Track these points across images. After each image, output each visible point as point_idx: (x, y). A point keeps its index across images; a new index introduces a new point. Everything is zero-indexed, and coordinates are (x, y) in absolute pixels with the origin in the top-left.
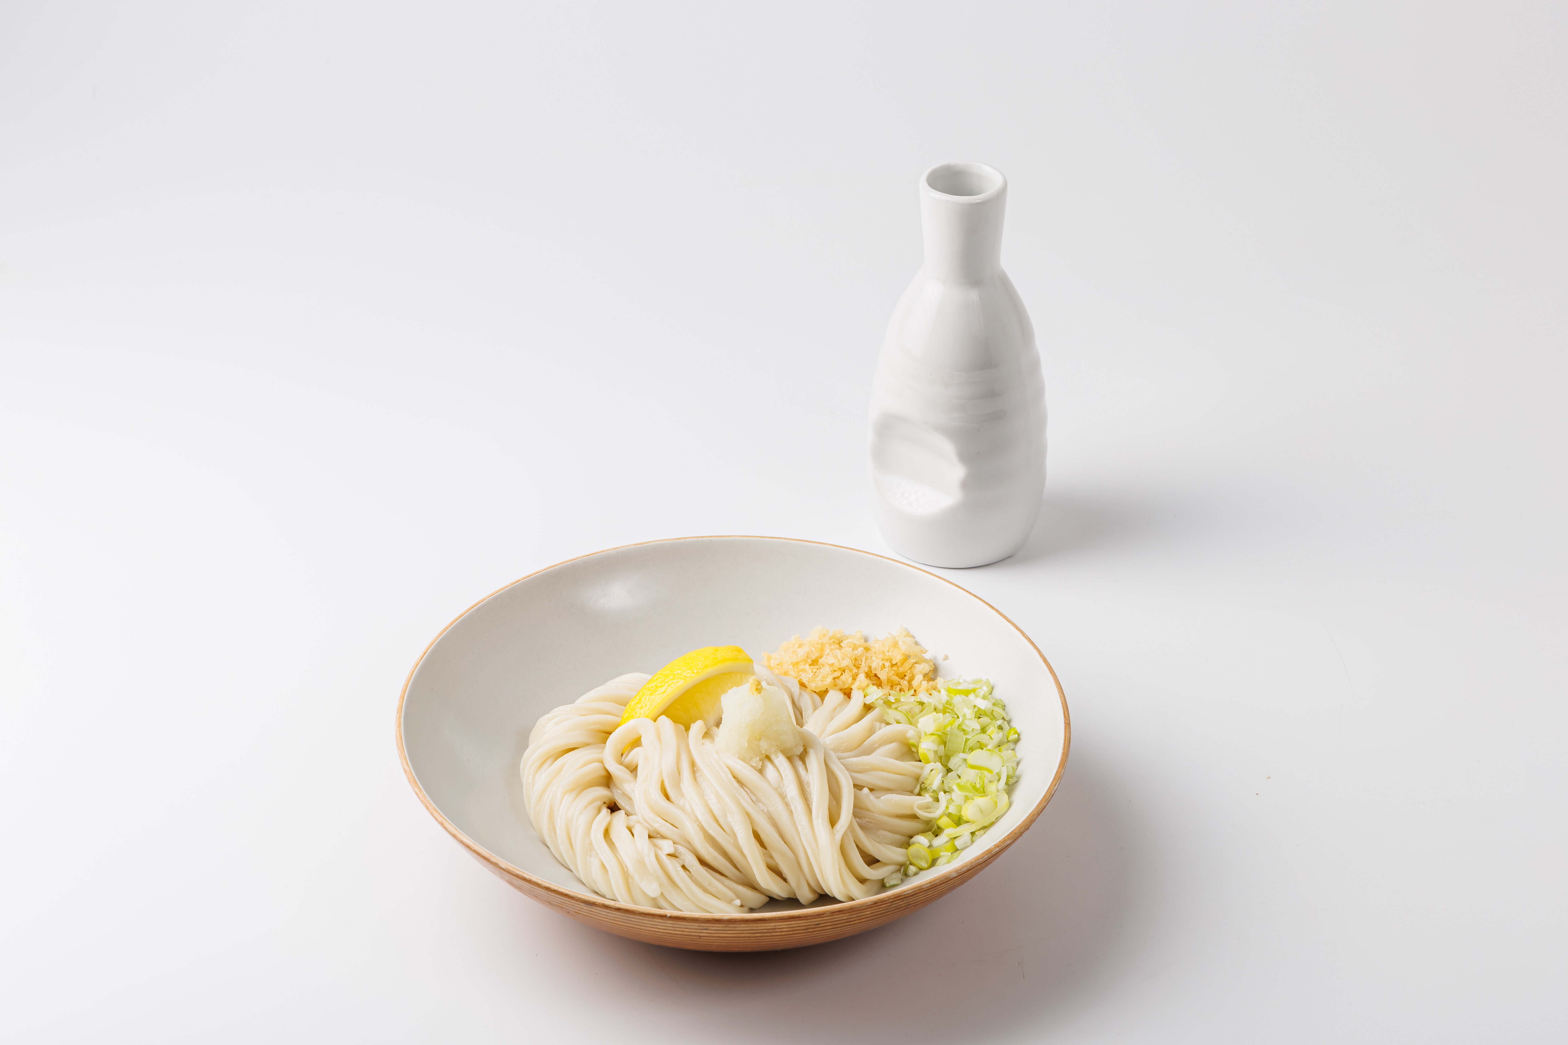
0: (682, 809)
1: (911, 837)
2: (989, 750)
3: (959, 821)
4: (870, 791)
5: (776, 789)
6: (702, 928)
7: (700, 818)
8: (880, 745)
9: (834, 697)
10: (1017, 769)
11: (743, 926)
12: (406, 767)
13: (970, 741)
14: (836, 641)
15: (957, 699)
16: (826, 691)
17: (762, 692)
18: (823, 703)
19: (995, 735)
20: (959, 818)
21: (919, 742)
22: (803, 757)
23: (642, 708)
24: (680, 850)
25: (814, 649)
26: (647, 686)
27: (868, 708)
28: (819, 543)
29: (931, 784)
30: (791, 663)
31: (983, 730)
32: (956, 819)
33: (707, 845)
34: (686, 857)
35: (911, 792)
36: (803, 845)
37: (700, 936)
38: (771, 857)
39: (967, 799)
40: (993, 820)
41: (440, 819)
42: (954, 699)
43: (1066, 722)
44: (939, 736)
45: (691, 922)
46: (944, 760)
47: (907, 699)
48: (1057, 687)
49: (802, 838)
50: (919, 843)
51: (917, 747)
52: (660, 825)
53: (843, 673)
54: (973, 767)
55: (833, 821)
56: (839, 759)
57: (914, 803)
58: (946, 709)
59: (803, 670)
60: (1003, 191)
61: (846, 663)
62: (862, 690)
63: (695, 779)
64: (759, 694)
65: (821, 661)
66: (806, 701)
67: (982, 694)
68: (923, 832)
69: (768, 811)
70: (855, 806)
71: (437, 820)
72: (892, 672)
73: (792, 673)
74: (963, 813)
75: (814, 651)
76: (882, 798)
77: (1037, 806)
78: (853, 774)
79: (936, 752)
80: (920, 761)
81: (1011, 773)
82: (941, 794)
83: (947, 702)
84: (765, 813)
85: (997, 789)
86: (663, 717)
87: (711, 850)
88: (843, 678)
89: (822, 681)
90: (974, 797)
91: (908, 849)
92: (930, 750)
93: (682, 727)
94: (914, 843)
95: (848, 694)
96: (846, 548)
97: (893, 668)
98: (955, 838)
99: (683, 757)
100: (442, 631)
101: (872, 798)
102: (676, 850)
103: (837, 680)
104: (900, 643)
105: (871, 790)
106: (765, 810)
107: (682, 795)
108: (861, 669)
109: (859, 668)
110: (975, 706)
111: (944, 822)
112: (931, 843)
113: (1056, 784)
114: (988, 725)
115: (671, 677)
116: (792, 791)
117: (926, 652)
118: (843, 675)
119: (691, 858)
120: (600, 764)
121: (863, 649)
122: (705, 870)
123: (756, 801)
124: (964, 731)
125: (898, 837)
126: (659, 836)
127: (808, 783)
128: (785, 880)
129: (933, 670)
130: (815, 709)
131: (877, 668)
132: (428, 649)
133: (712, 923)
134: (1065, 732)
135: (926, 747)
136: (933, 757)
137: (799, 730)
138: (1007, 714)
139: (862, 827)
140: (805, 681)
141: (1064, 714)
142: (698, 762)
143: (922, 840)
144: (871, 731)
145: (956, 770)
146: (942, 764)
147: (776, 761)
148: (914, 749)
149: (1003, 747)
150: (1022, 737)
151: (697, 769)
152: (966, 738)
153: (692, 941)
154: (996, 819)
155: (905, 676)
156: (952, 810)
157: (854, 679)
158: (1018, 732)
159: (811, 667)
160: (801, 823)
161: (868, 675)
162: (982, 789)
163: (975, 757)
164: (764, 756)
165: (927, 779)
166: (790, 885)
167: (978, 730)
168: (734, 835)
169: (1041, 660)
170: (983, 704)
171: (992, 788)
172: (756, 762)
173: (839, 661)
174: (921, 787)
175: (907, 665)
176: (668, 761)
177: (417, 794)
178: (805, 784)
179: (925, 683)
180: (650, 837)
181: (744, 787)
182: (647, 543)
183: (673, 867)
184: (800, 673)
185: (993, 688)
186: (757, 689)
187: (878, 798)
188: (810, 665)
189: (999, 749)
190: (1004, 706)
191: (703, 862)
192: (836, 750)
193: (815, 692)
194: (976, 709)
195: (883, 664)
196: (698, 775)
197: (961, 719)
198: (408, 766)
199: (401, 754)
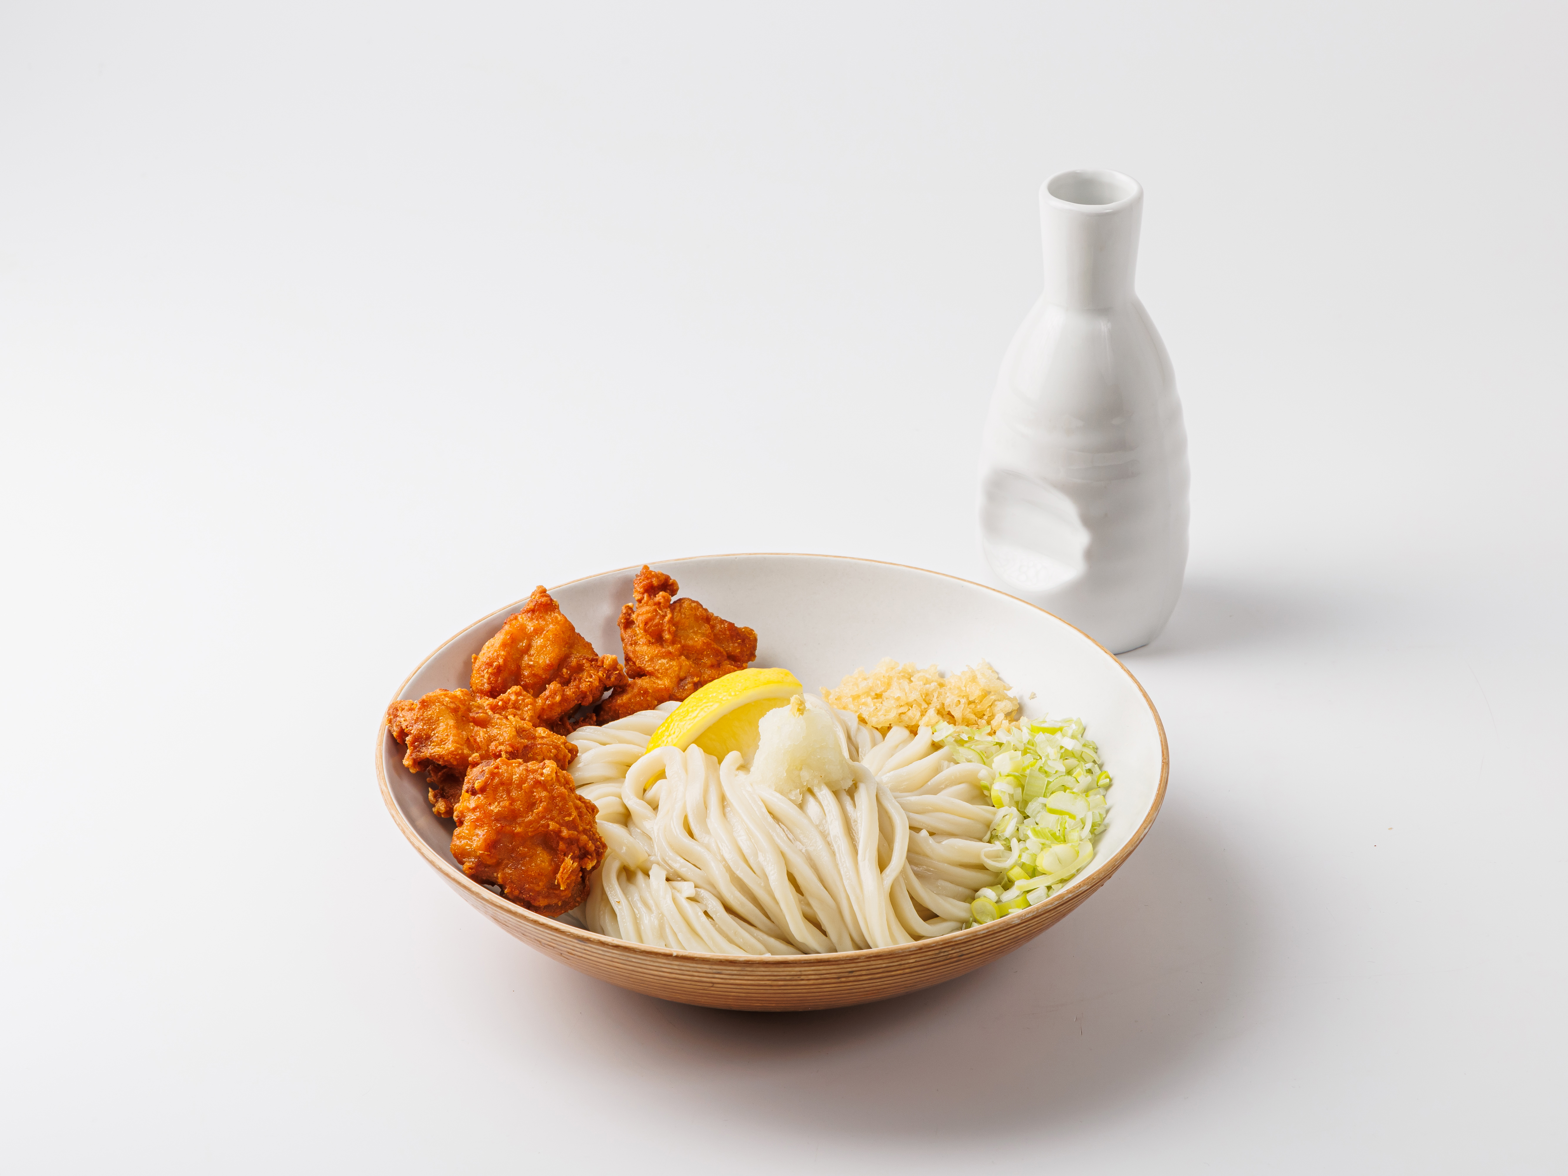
0: (707, 848)
1: (976, 891)
2: (1073, 793)
3: (1033, 873)
4: (930, 836)
5: (817, 826)
6: (714, 971)
7: (727, 856)
8: (946, 787)
9: (898, 733)
10: (1106, 817)
11: (762, 971)
12: (384, 788)
13: (1052, 784)
14: (906, 675)
15: (1040, 737)
16: (889, 728)
17: (805, 712)
18: (884, 739)
19: (1085, 780)
20: (1034, 869)
21: (991, 785)
22: (851, 792)
23: (670, 735)
24: (703, 895)
25: (879, 682)
26: (677, 712)
27: (936, 746)
28: (891, 564)
29: (1004, 831)
30: (851, 696)
31: (1069, 773)
32: (1030, 870)
33: (734, 889)
34: (709, 902)
35: (980, 840)
36: (846, 891)
37: (713, 983)
38: (808, 904)
39: (1044, 846)
40: (1074, 871)
41: (417, 844)
42: (1036, 737)
43: (1164, 761)
44: (1016, 777)
45: (701, 964)
46: (1022, 806)
47: (982, 736)
48: (1157, 724)
49: (844, 882)
50: (985, 897)
51: (989, 790)
52: (679, 865)
53: (910, 708)
54: (1053, 811)
55: (882, 864)
56: (895, 798)
57: (982, 851)
58: (1028, 749)
59: (865, 704)
60: (1139, 200)
61: (914, 696)
62: (930, 726)
63: (724, 814)
64: (801, 716)
65: (885, 695)
66: (864, 737)
67: (1070, 732)
68: (991, 885)
69: (806, 850)
70: (909, 851)
71: (413, 845)
72: (969, 710)
73: (851, 706)
74: (1038, 863)
75: (880, 685)
76: (944, 843)
77: (1121, 850)
78: (911, 814)
79: (1011, 796)
80: (994, 806)
81: (1098, 819)
82: (1014, 841)
83: (1028, 741)
84: (803, 853)
85: (1080, 837)
86: (694, 746)
87: (738, 894)
88: (910, 713)
89: (885, 715)
90: (1052, 845)
91: (972, 903)
92: (1004, 792)
93: (715, 759)
94: (979, 897)
95: (914, 731)
96: (922, 569)
97: (970, 706)
98: (1028, 892)
99: (711, 789)
100: (442, 645)
101: (931, 842)
102: (697, 893)
103: (903, 716)
104: (979, 676)
105: (931, 834)
106: (804, 851)
107: (708, 832)
108: (932, 705)
109: (930, 703)
110: (1062, 747)
111: (1015, 873)
112: (999, 898)
113: (1147, 827)
114: (1075, 768)
115: (704, 701)
116: (835, 828)
117: (1010, 688)
118: (910, 711)
119: (714, 903)
120: (618, 799)
121: (936, 684)
122: (731, 917)
123: (793, 839)
124: (1046, 772)
125: (961, 889)
126: (680, 879)
127: (855, 821)
128: (824, 933)
129: (1017, 710)
130: (874, 744)
131: (951, 705)
132: (423, 664)
133: (726, 965)
134: (1162, 771)
135: (1000, 789)
136: (1008, 802)
137: (850, 763)
138: (1099, 757)
139: (917, 874)
140: (865, 716)
141: (1163, 752)
142: (728, 795)
143: (989, 894)
144: (938, 770)
145: (1035, 817)
146: (1018, 810)
147: (819, 794)
148: (986, 793)
149: (1090, 792)
150: (1116, 783)
151: (727, 804)
152: (1048, 781)
153: (704, 990)
154: (1078, 871)
155: (984, 715)
156: (1025, 859)
157: (922, 715)
158: (1111, 776)
159: (874, 700)
160: (845, 865)
161: (939, 712)
162: (1062, 837)
163: (1056, 800)
164: (805, 789)
165: (999, 825)
166: (830, 939)
167: (1062, 772)
168: (766, 877)
169: (1140, 694)
170: (1069, 744)
171: (1074, 836)
172: (796, 795)
173: (906, 695)
174: (992, 834)
175: (986, 703)
176: (693, 795)
177: (393, 817)
178: (852, 821)
179: (1006, 723)
180: (668, 880)
181: (780, 823)
182: (690, 558)
183: (694, 912)
184: (860, 707)
185: (1085, 729)
186: (799, 710)
187: (939, 842)
188: (873, 699)
189: (1086, 795)
190: (1097, 749)
191: (729, 910)
192: (893, 790)
193: (877, 729)
194: (1063, 750)
195: (959, 701)
196: (728, 809)
197: (1043, 759)
198: (387, 787)
199: (379, 774)
